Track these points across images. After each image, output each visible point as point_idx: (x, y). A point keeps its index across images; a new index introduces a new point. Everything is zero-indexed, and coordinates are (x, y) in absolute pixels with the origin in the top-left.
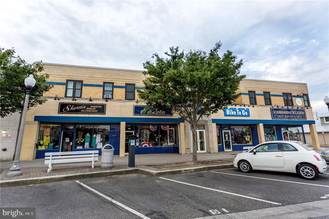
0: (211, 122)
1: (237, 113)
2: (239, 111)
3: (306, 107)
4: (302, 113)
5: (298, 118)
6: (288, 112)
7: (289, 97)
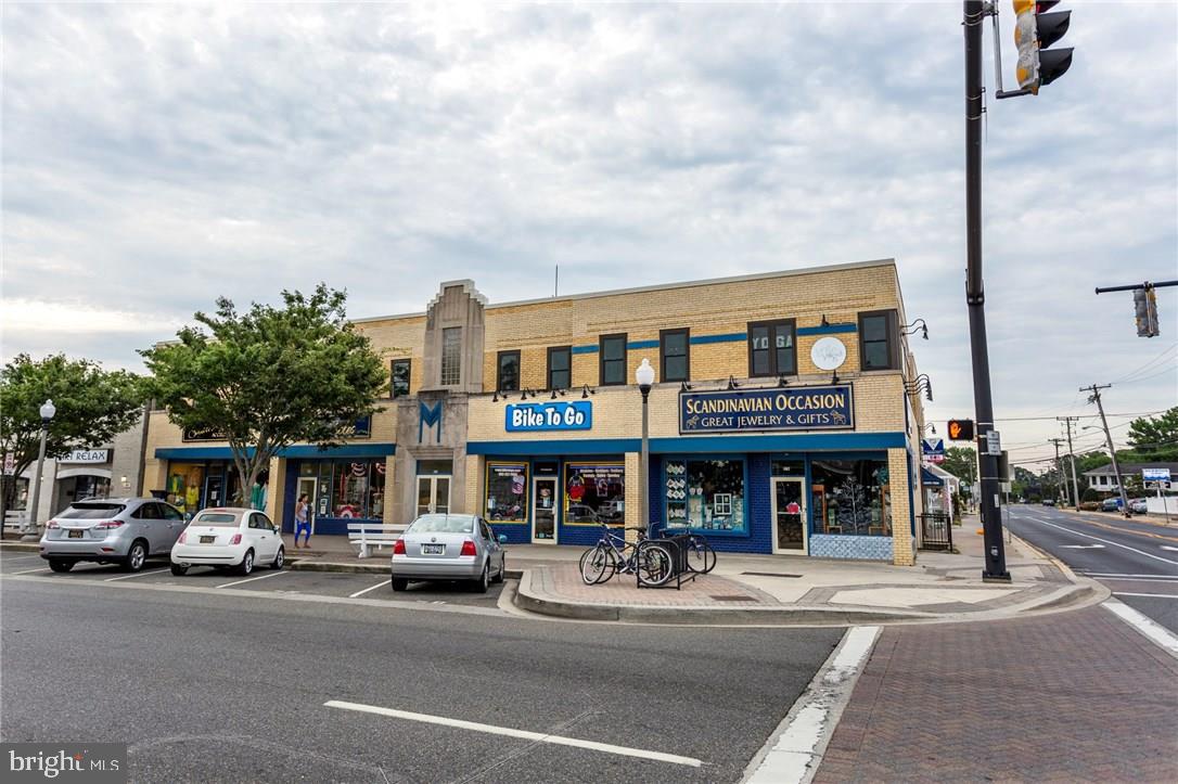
0: (464, 451)
1: (545, 421)
2: (553, 413)
3: (863, 373)
4: (830, 403)
5: (807, 425)
6: (759, 401)
7: (782, 338)
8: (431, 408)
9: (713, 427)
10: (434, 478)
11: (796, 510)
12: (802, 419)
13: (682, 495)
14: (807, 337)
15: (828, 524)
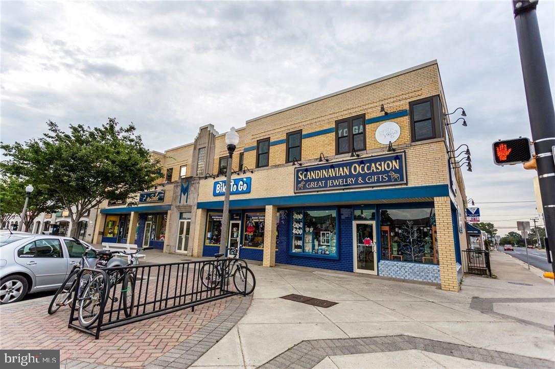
0: (196, 207)
2: (233, 185)
3: (413, 144)
4: (388, 167)
5: (372, 183)
6: (341, 169)
7: (357, 127)
8: (185, 186)
9: (313, 188)
10: (186, 221)
11: (369, 243)
12: (369, 180)
13: (301, 232)
14: (373, 124)
15: (392, 254)
